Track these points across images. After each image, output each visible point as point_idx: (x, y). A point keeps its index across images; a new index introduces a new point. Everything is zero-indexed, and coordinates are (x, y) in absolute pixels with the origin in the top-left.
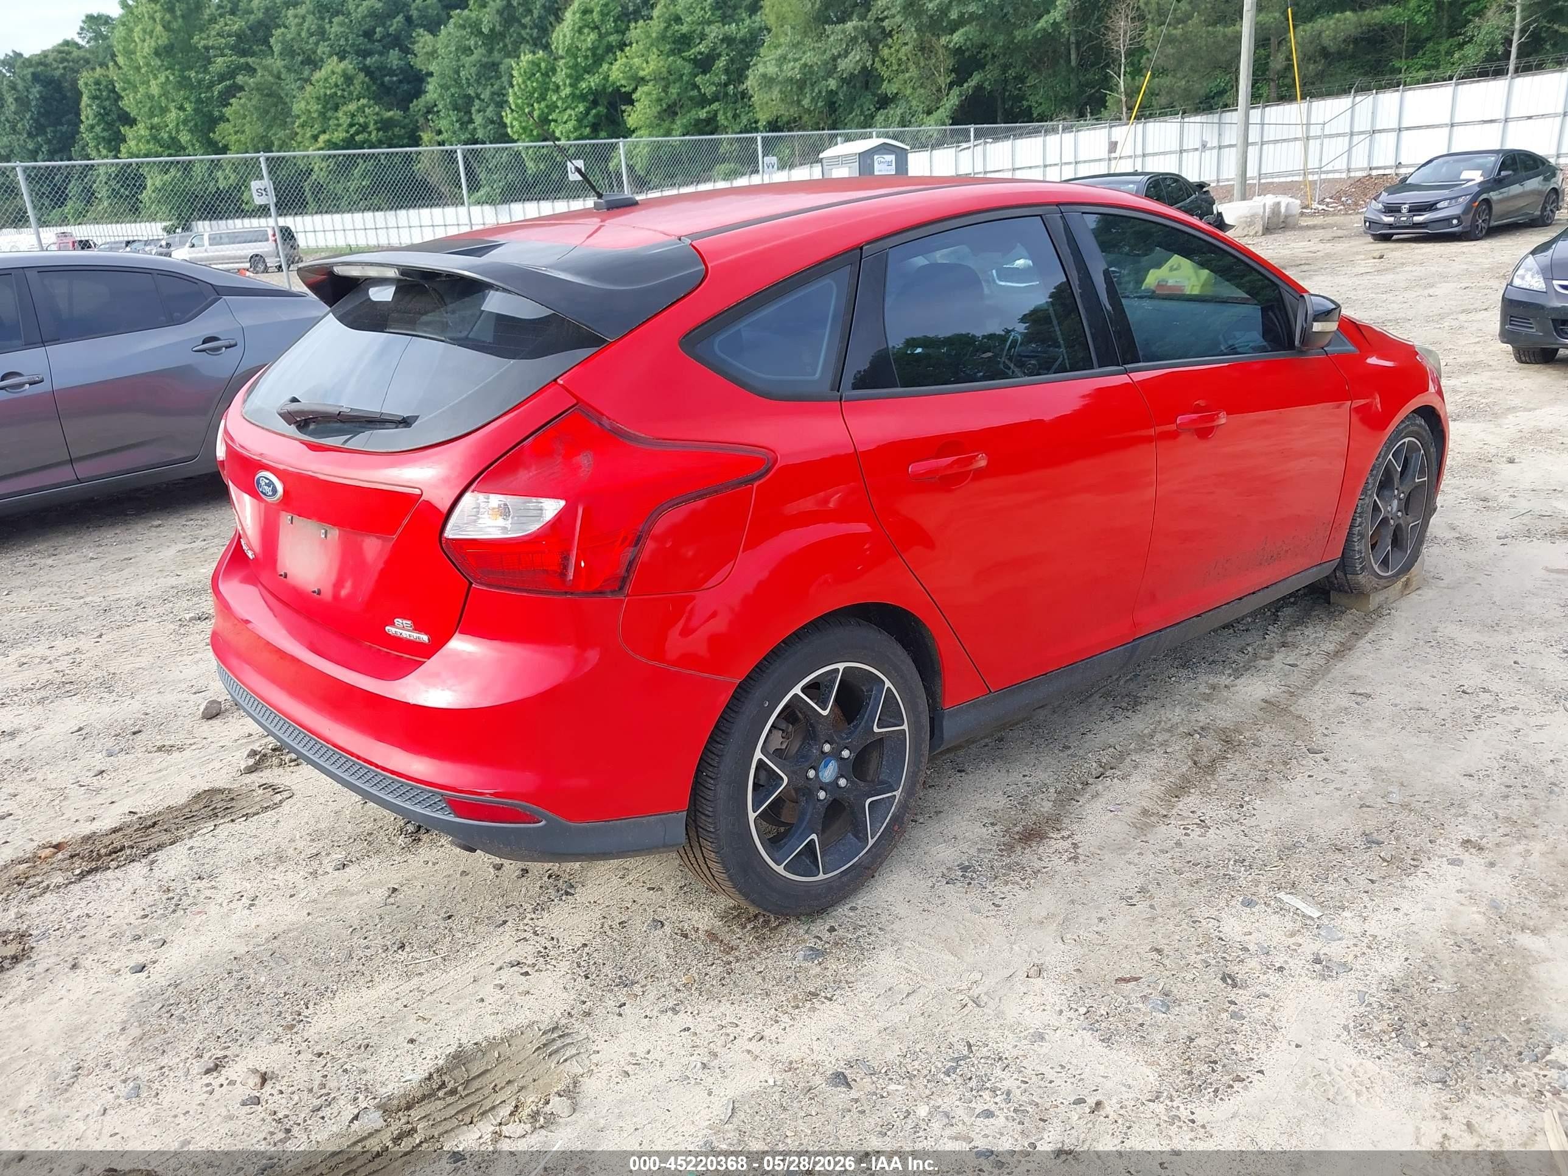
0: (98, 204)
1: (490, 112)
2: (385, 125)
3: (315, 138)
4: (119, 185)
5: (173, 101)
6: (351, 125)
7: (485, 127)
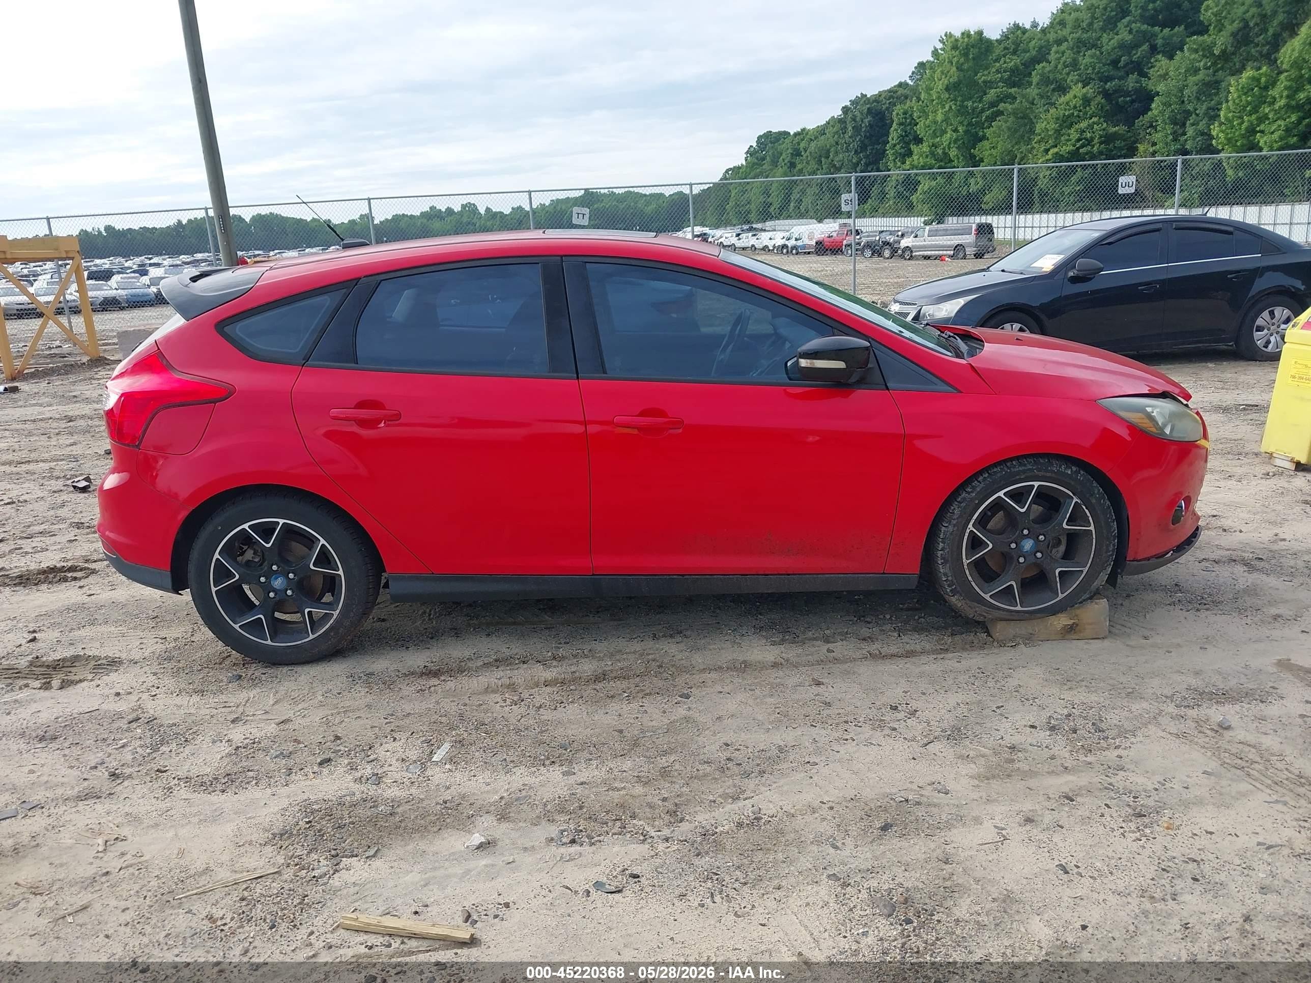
0: (887, 203)
1: (1201, 126)
2: (1108, 139)
3: (1047, 151)
4: (903, 189)
5: (951, 125)
6: (1079, 140)
7: (1194, 139)
